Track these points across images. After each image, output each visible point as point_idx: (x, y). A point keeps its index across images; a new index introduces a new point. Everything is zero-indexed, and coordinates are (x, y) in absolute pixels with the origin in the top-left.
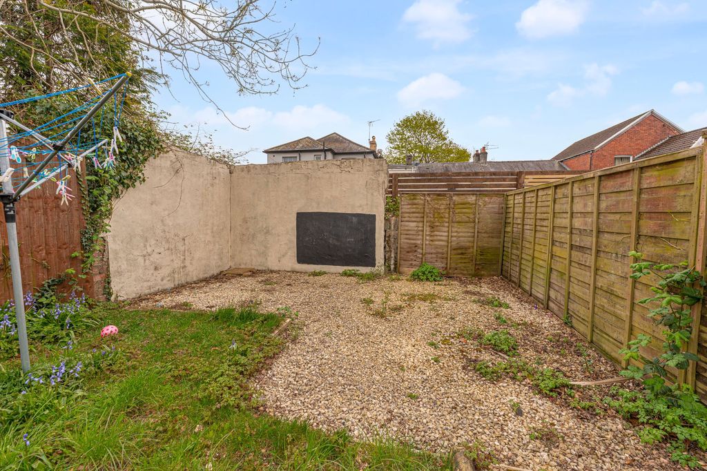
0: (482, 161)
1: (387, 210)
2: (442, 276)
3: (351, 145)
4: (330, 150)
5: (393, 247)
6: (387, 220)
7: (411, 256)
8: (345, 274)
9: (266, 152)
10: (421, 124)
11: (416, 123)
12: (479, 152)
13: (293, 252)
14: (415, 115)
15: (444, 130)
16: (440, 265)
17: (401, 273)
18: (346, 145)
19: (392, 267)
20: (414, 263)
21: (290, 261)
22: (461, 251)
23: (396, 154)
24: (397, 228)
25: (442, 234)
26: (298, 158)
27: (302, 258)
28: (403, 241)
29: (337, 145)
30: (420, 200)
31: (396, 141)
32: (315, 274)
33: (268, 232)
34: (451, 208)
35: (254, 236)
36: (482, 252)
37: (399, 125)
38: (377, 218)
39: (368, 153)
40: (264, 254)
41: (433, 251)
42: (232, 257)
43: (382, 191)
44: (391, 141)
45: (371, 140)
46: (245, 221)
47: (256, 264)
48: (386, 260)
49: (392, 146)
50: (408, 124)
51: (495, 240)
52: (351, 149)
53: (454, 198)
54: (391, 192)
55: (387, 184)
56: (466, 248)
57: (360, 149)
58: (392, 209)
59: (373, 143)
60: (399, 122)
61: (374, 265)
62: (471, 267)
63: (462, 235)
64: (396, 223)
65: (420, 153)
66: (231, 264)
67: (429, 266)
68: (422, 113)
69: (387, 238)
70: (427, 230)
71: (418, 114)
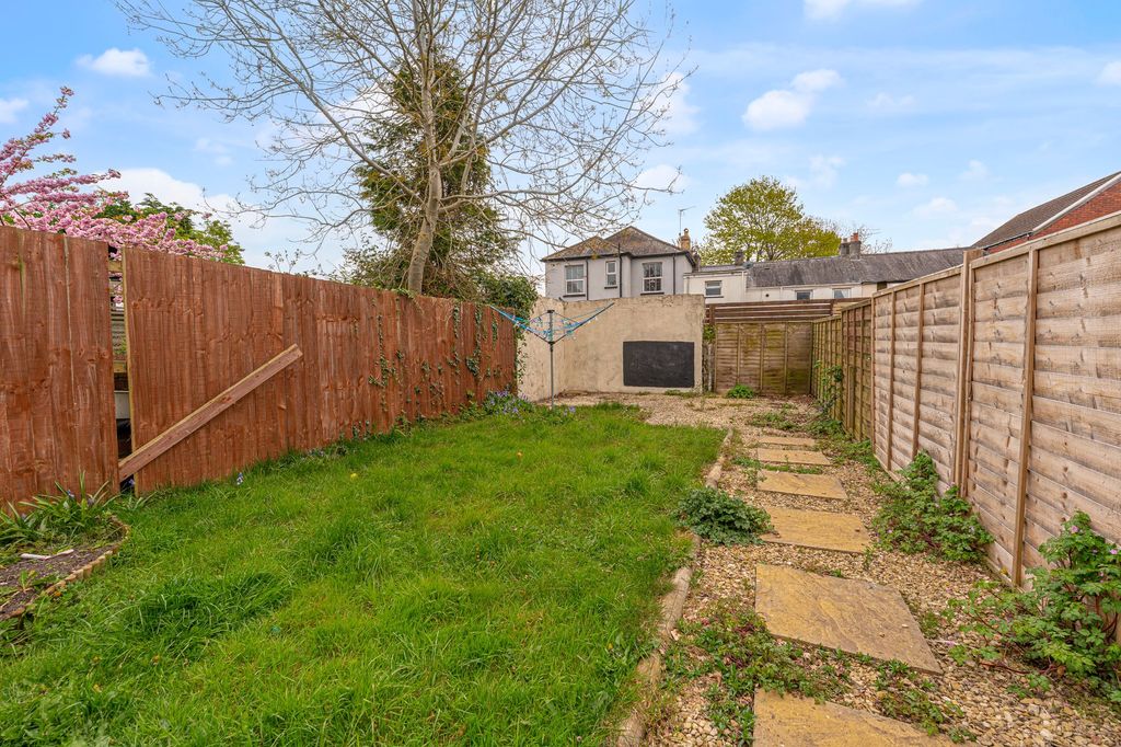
0: (853, 254)
1: (705, 338)
2: (755, 395)
3: (655, 243)
4: (627, 254)
5: (710, 370)
6: (704, 347)
7: (727, 378)
8: (668, 393)
9: (544, 260)
10: (760, 198)
11: (751, 197)
12: (849, 241)
13: (620, 376)
14: (749, 184)
15: (797, 204)
16: (753, 385)
17: (717, 393)
18: (647, 244)
19: (710, 388)
20: (729, 384)
21: (617, 385)
22: (773, 372)
23: (720, 245)
24: (713, 353)
25: (755, 359)
26: (585, 267)
27: (628, 381)
28: (719, 365)
29: (636, 244)
30: (734, 329)
31: (719, 224)
32: (641, 394)
33: (597, 359)
34: (764, 334)
35: (585, 363)
36: (793, 373)
37: (723, 201)
38: (696, 345)
39: (679, 254)
40: (594, 378)
41: (747, 373)
42: (566, 381)
43: (700, 322)
44: (711, 225)
45: (683, 234)
46: (577, 350)
47: (587, 386)
48: (704, 381)
49: (713, 232)
50: (738, 198)
51: (804, 362)
52: (655, 249)
53: (765, 327)
54: (708, 321)
55: (704, 315)
56: (777, 370)
57: (668, 250)
58: (709, 336)
59: (685, 239)
60: (723, 197)
61: (693, 385)
62: (782, 386)
63: (773, 359)
64: (713, 349)
65: (757, 241)
66: (565, 387)
67: (743, 386)
68: (759, 180)
69: (704, 363)
70: (741, 355)
71: (754, 183)
